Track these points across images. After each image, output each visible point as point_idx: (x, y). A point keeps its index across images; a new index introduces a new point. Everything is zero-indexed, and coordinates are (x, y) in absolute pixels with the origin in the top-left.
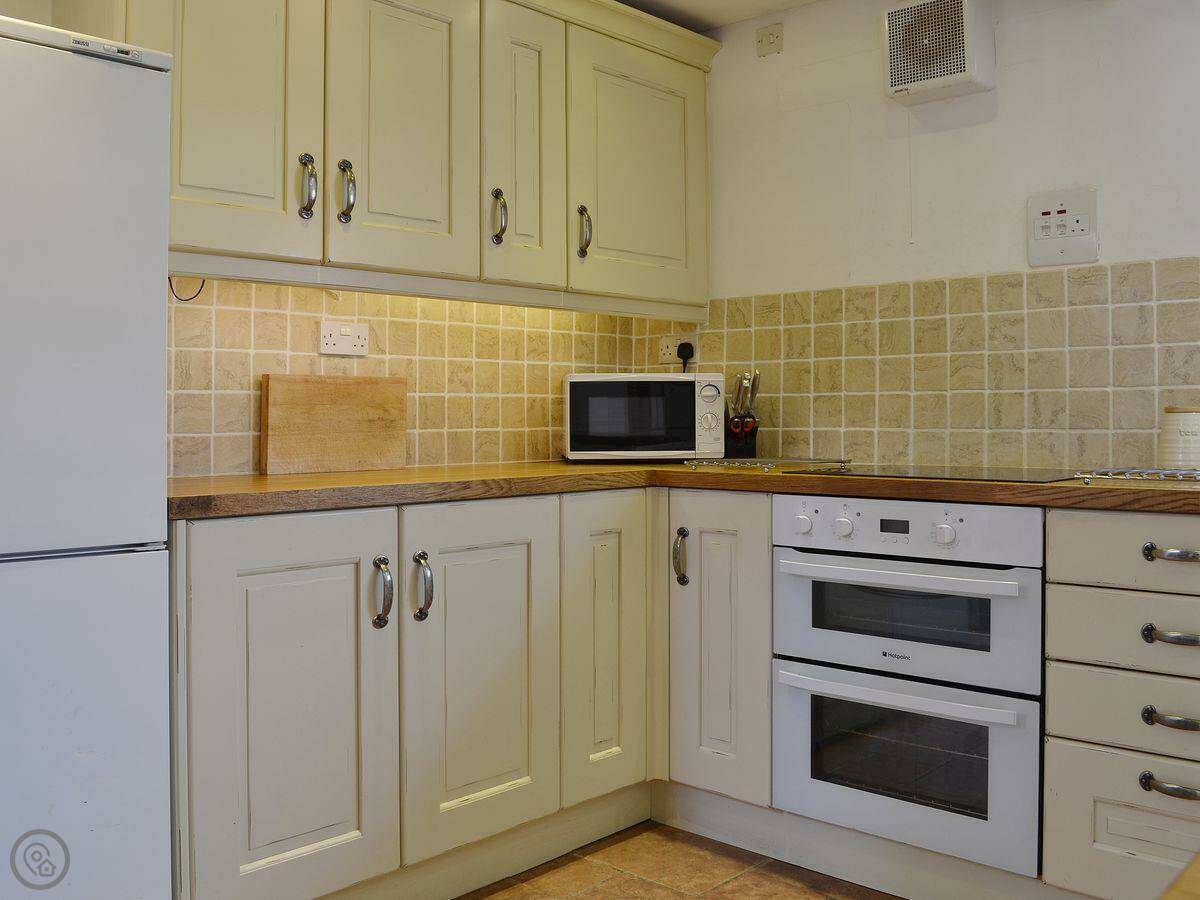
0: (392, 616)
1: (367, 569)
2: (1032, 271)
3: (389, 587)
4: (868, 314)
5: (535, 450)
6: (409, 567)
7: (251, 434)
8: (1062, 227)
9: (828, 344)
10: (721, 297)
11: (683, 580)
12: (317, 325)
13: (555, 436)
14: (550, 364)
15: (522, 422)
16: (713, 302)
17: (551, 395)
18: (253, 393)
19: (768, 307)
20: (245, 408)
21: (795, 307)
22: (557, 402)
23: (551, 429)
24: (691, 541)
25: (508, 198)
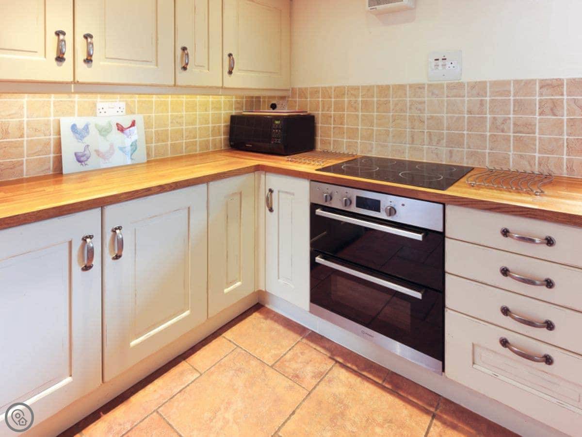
0: (96, 262)
2: (430, 83)
3: (91, 252)
4: (356, 96)
5: (215, 146)
6: (109, 235)
7: (52, 155)
8: (444, 65)
9: (339, 107)
10: (295, 87)
11: (271, 210)
12: (94, 105)
13: (225, 139)
14: (223, 112)
15: (208, 136)
16: (293, 89)
17: (223, 124)
18: (53, 137)
19: (315, 92)
20: (48, 144)
21: (326, 92)
22: (226, 126)
23: (223, 137)
24: (275, 195)
25: (189, 51)
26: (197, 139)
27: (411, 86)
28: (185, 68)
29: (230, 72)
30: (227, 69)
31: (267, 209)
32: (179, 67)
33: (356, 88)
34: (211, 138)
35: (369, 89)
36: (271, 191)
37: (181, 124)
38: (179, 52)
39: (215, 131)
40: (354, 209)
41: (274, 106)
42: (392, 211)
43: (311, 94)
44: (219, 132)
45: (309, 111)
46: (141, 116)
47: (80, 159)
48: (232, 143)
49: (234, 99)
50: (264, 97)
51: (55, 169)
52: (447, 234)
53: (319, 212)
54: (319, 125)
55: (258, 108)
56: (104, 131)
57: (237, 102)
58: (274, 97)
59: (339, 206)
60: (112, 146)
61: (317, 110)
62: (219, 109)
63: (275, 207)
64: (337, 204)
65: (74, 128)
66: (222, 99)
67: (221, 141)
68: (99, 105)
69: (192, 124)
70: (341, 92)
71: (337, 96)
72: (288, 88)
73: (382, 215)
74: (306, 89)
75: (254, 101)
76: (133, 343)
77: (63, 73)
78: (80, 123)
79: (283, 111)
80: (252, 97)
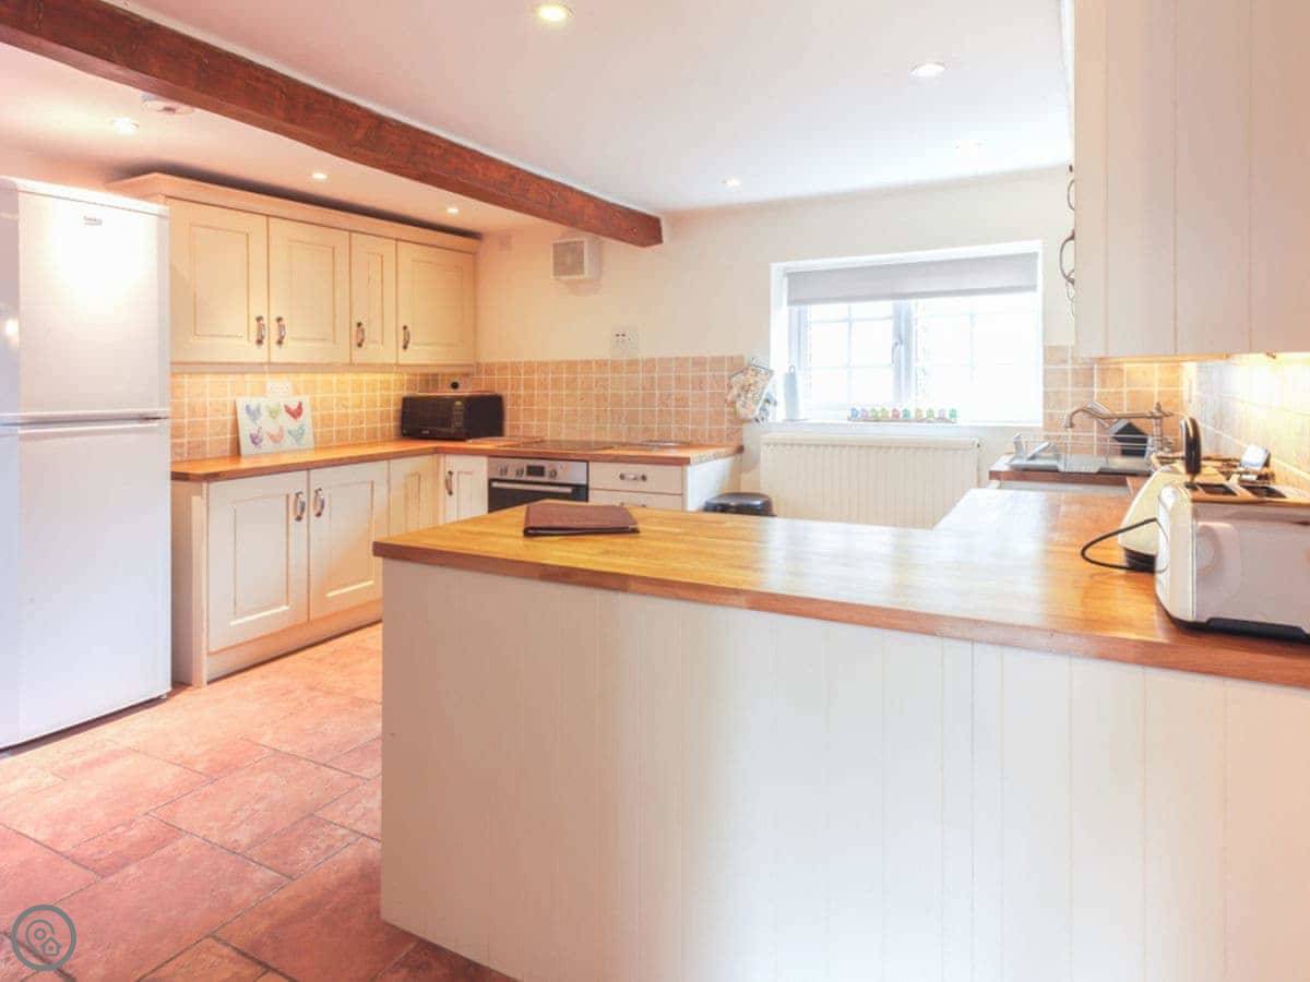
0: (305, 515)
1: (292, 498)
2: (612, 359)
3: (303, 504)
4: (546, 373)
5: (383, 435)
6: (313, 495)
7: (229, 436)
8: (623, 341)
9: (528, 386)
10: (481, 361)
11: (451, 493)
12: (264, 385)
13: (395, 427)
14: (392, 393)
15: (376, 423)
16: (478, 364)
17: (393, 409)
18: (229, 418)
19: (503, 367)
20: (224, 425)
21: (515, 368)
22: (396, 411)
23: (392, 424)
24: (455, 477)
25: (364, 326)
26: (364, 425)
27: (597, 362)
28: (360, 345)
29: (405, 347)
30: (401, 344)
31: (446, 492)
32: (354, 342)
33: (546, 364)
34: (379, 425)
35: (558, 364)
36: (450, 473)
37: (347, 408)
38: (355, 328)
39: (384, 417)
40: (524, 477)
41: (455, 386)
42: (554, 474)
43: (499, 370)
44: (389, 417)
45: (497, 391)
46: (308, 397)
47: (255, 440)
48: (405, 431)
49: (406, 377)
50: (443, 375)
51: (232, 451)
52: (591, 486)
53: (495, 485)
54: (508, 407)
55: (436, 388)
56: (273, 414)
57: (409, 380)
58: (454, 375)
59: (513, 478)
60: (281, 429)
61: (506, 388)
62: (388, 389)
63: (454, 491)
64: (511, 475)
65: (248, 408)
66: (392, 377)
67: (390, 431)
68: (269, 385)
69: (360, 406)
70: (530, 367)
71: (526, 373)
72: (472, 362)
73: (545, 479)
74: (493, 364)
75: (431, 379)
76: (330, 594)
77: (258, 355)
78: (253, 403)
79: (465, 391)
80: (427, 375)
